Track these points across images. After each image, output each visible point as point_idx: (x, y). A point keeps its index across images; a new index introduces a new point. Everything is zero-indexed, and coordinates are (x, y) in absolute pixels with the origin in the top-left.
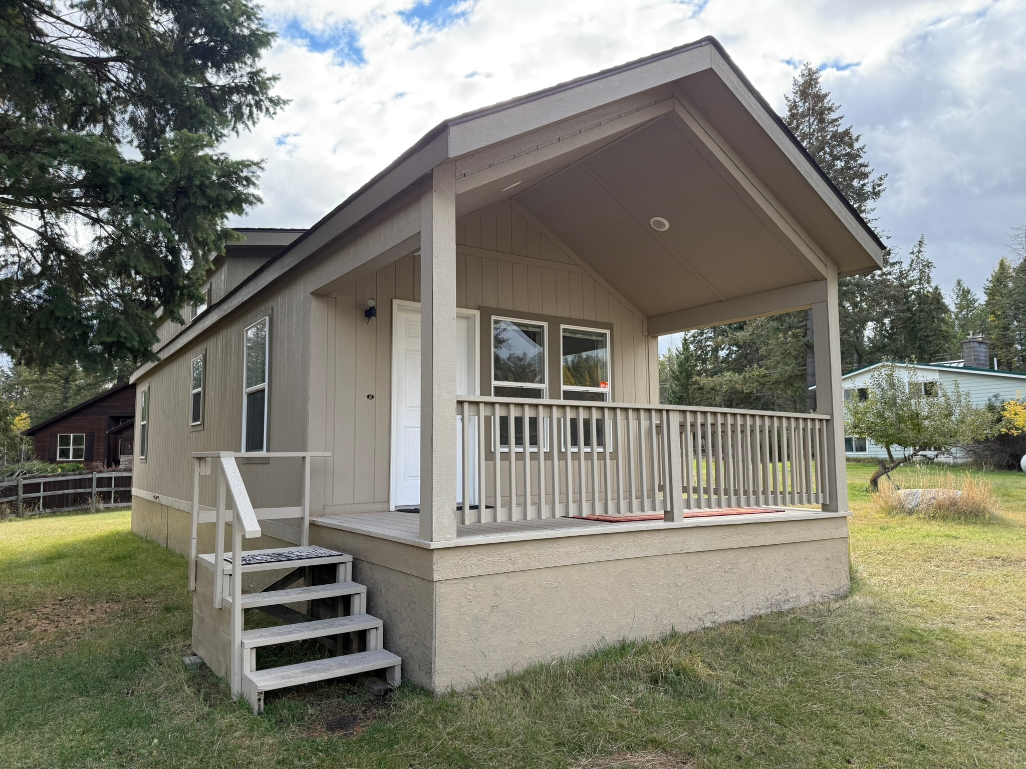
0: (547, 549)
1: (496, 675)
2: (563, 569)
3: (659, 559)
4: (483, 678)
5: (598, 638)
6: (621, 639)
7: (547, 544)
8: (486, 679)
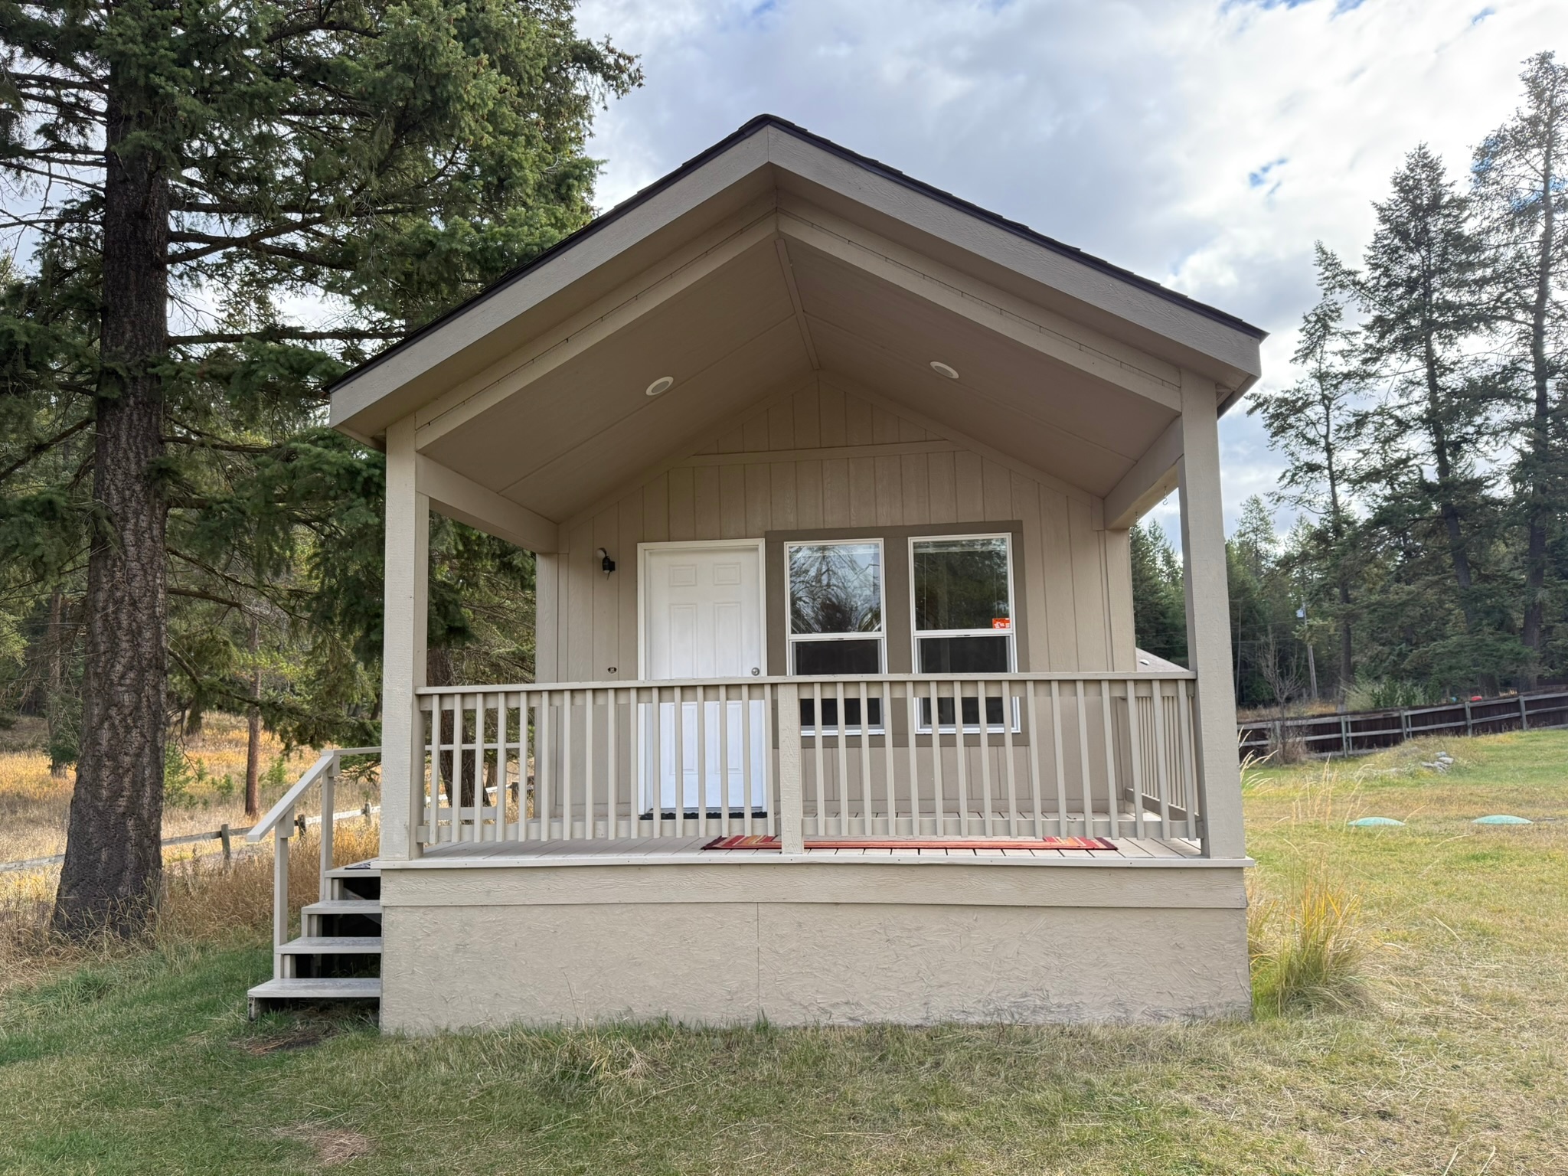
0: (541, 882)
1: (462, 1028)
2: (566, 910)
3: (741, 907)
4: (443, 1028)
5: (621, 1008)
6: (663, 1015)
7: (541, 874)
8: (447, 1030)
